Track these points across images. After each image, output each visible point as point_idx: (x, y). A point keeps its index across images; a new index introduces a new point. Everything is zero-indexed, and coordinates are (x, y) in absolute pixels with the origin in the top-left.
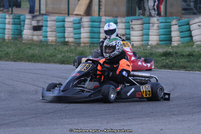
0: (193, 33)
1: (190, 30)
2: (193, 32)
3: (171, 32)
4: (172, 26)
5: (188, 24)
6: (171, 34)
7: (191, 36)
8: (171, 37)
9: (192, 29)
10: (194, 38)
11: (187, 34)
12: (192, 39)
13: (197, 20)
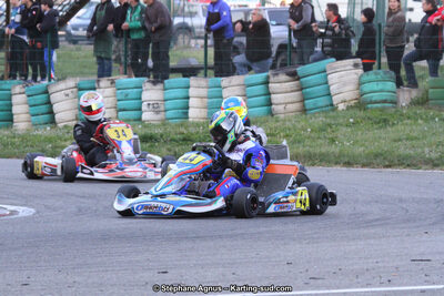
0: (56, 108)
1: (49, 103)
2: (54, 106)
3: (11, 105)
4: (14, 97)
5: (46, 92)
6: (11, 110)
7: (51, 113)
8: (12, 115)
9: (52, 101)
10: (57, 116)
11: (44, 108)
12: (53, 118)
13: (62, 85)
